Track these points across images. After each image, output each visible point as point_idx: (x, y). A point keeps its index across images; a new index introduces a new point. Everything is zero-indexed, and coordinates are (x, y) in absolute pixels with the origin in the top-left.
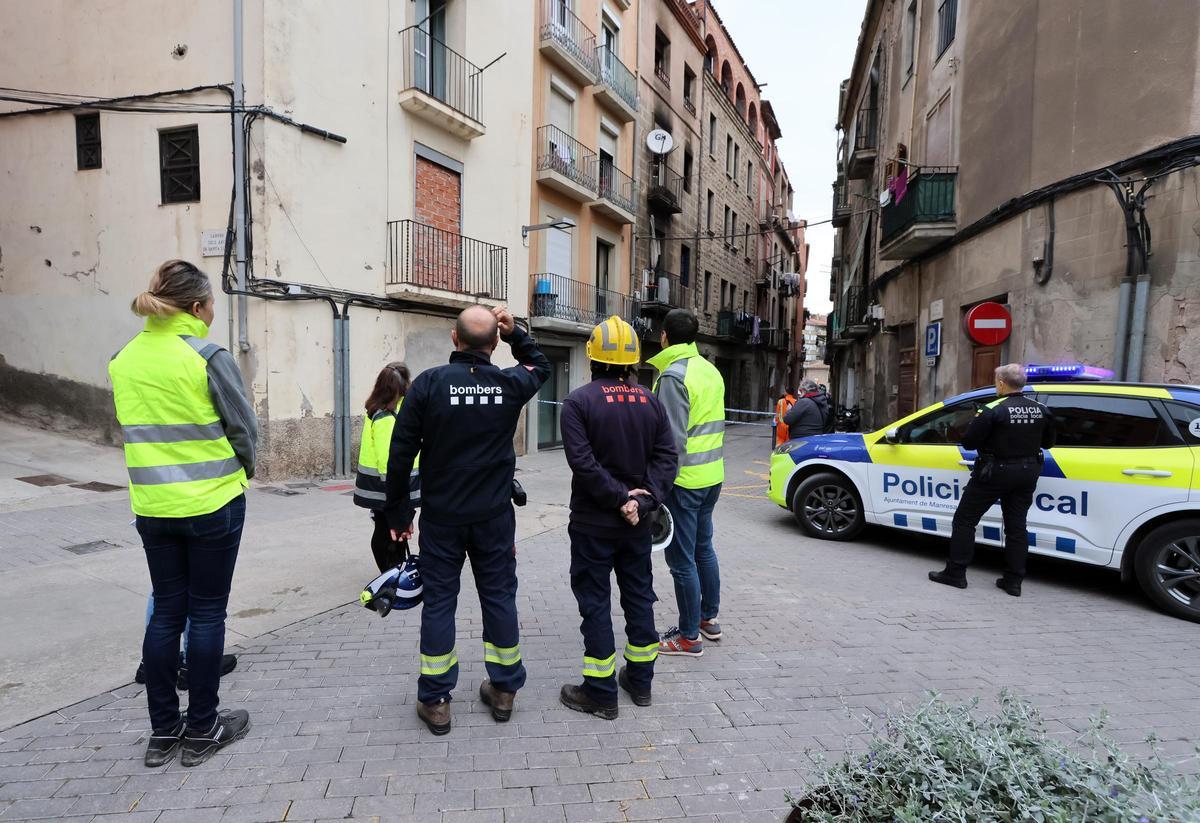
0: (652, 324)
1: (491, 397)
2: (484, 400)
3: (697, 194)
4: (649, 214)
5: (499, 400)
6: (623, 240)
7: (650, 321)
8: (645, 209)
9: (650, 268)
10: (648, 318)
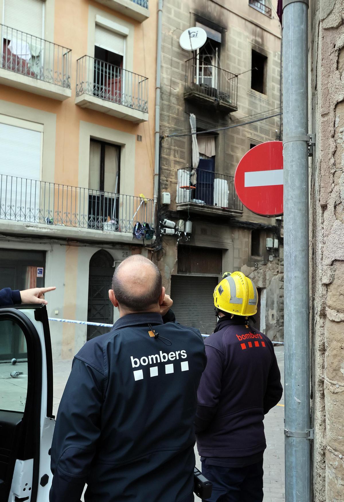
0: (193, 228)
1: (177, 364)
2: (169, 369)
3: (277, 93)
4: (187, 112)
5: (185, 366)
6: (139, 138)
7: (188, 224)
8: (181, 108)
9: (191, 168)
10: (185, 220)
